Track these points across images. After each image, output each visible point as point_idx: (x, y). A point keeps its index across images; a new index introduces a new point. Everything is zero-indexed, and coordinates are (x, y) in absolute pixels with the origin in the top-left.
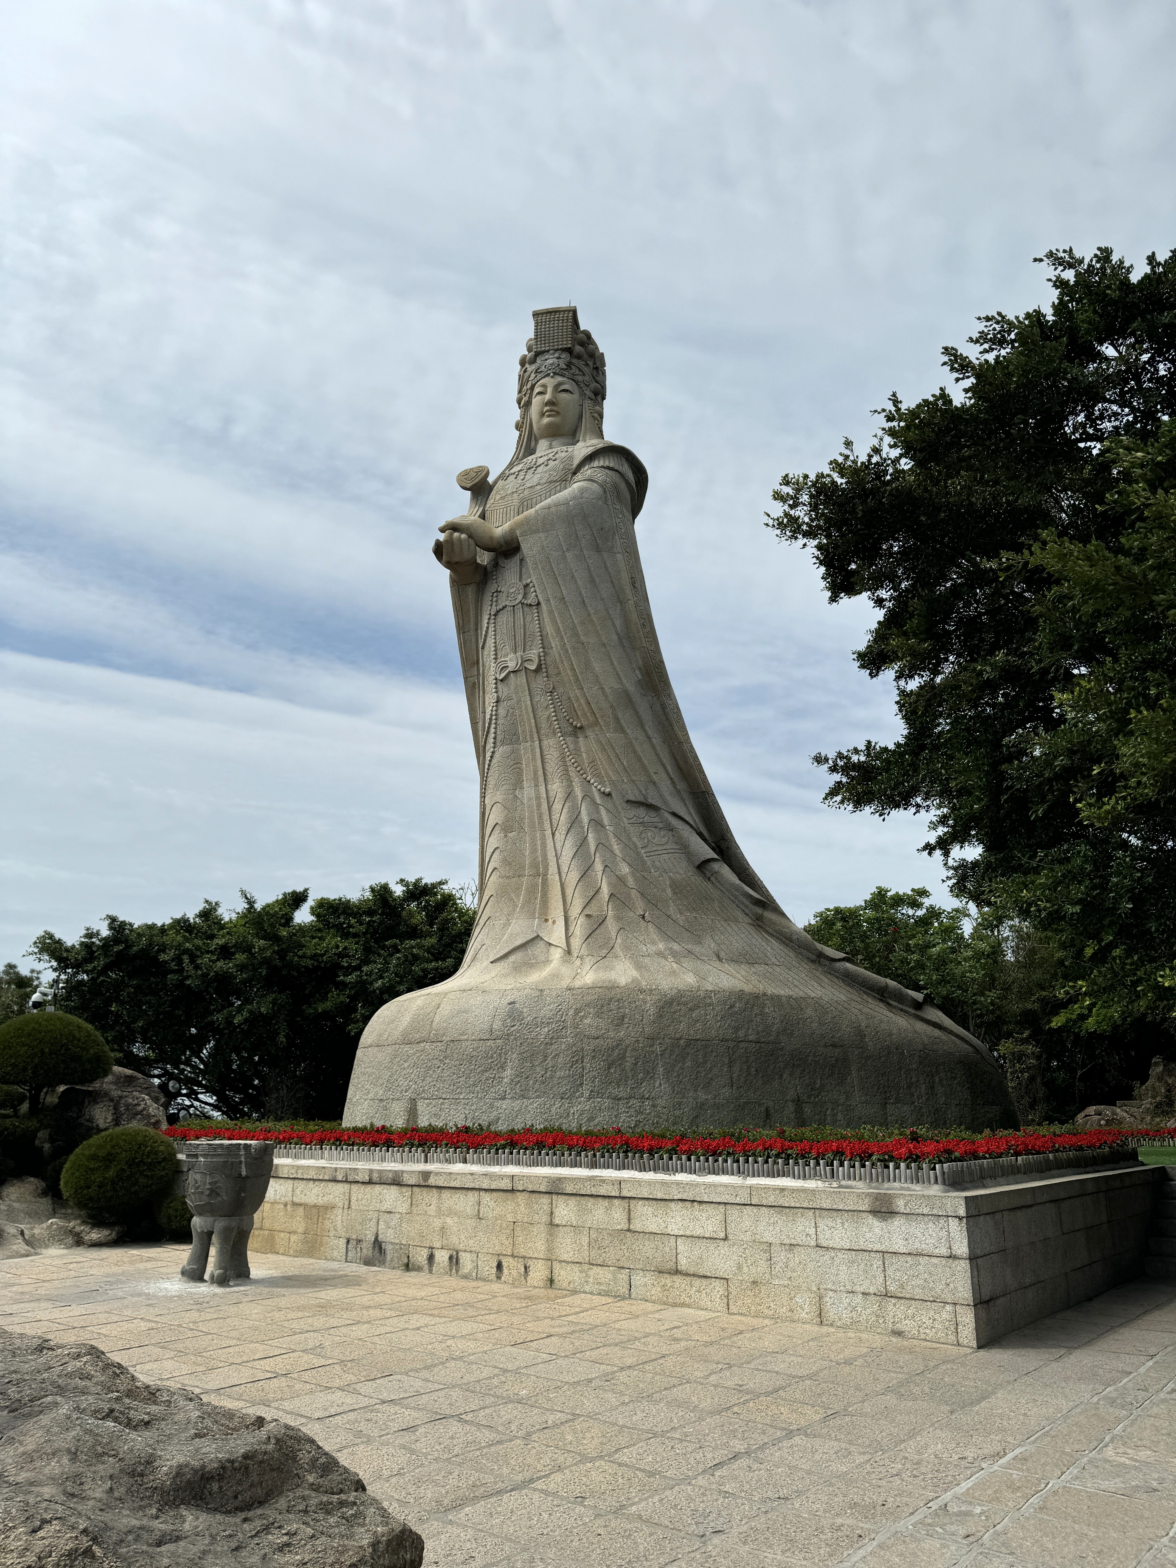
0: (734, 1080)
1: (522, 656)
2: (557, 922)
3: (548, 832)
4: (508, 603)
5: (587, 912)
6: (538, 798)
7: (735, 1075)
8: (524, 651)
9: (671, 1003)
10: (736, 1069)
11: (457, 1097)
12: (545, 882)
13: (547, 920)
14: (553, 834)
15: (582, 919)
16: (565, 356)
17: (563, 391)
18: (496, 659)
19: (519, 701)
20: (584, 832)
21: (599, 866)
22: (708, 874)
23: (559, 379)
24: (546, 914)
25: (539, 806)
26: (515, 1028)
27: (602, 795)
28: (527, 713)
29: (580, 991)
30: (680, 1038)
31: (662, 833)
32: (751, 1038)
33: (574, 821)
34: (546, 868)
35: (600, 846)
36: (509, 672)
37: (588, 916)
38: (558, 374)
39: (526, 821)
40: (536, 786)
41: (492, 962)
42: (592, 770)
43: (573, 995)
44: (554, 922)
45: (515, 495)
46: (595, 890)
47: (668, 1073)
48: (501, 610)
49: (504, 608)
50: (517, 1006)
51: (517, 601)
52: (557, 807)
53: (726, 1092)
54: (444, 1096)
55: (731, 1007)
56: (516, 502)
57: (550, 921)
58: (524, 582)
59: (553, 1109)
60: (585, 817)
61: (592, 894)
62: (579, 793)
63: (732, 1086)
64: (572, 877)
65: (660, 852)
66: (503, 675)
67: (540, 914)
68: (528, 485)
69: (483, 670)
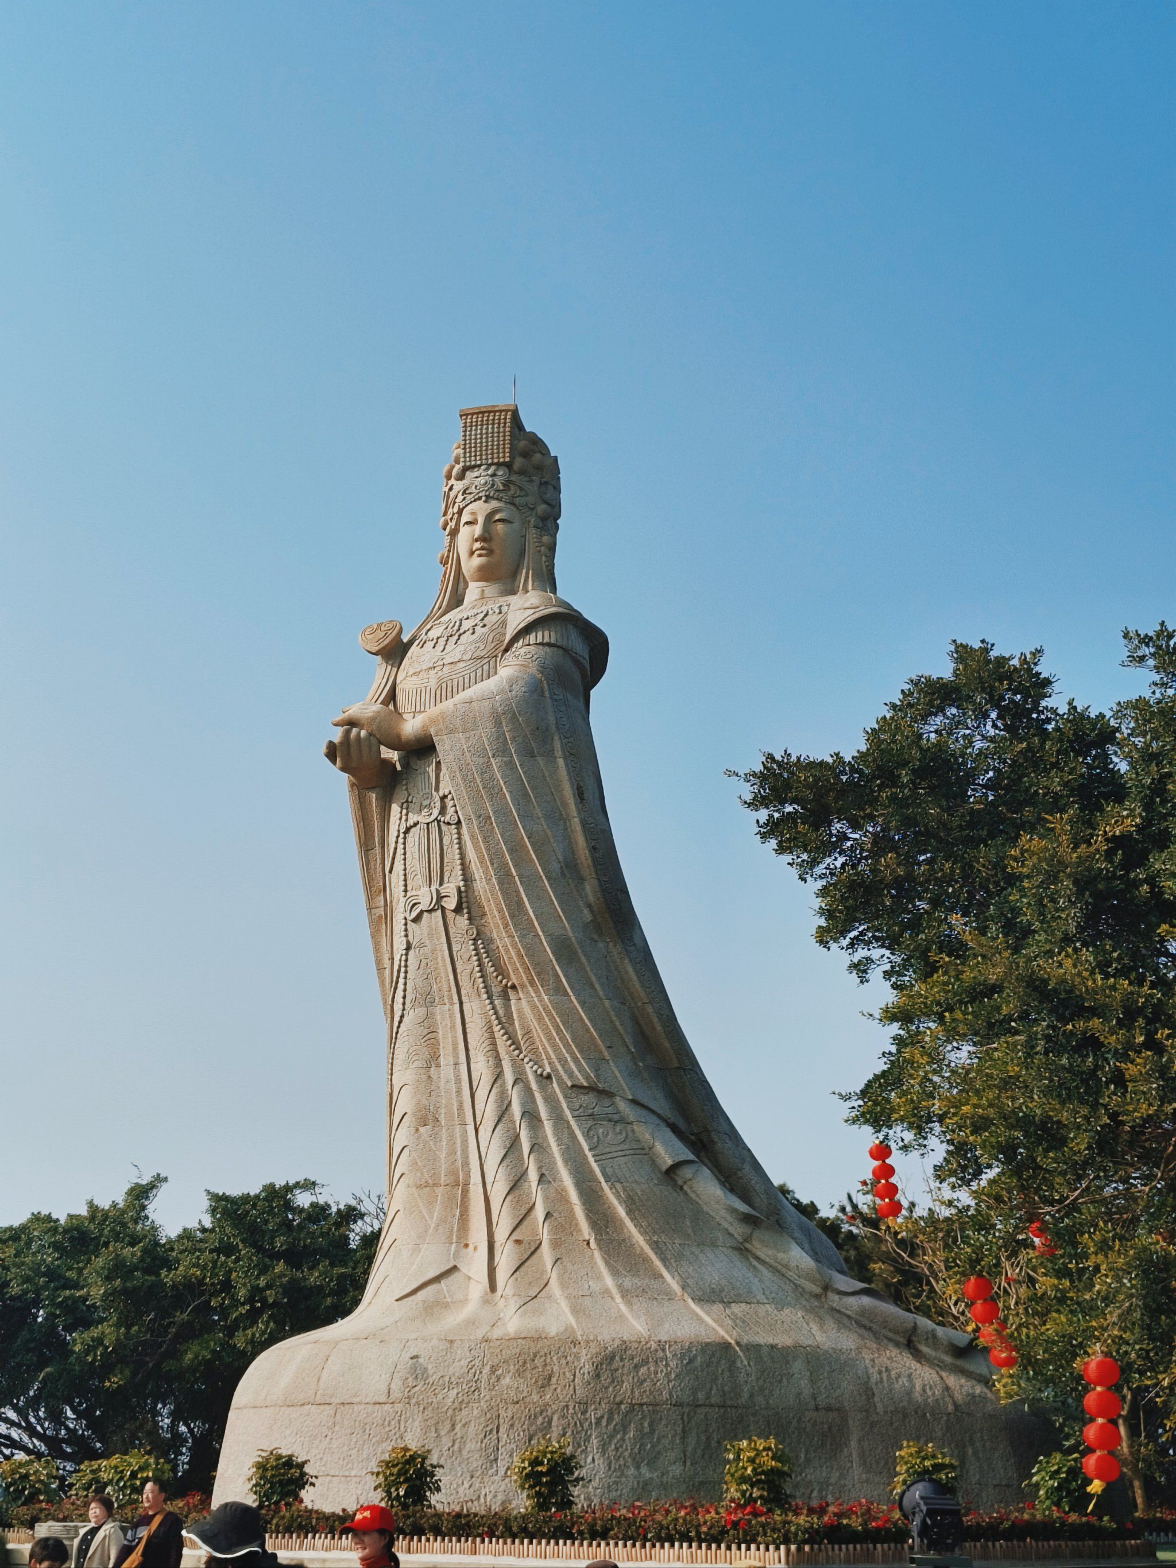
0: (688, 1454)
1: (438, 891)
2: (479, 1249)
3: (471, 1128)
4: (420, 818)
5: (514, 1237)
6: (458, 1081)
7: (690, 1448)
8: (441, 884)
9: (612, 1358)
10: (692, 1440)
11: (347, 1473)
12: (465, 1192)
13: (466, 1246)
14: (477, 1130)
15: (510, 1244)
16: (502, 472)
17: (499, 520)
18: (406, 891)
19: (433, 951)
20: (515, 1128)
21: (533, 1175)
22: (680, 1182)
23: (494, 504)
24: (466, 1237)
25: (459, 1092)
26: (417, 1389)
27: (540, 1078)
28: (445, 966)
29: (498, 1342)
30: (621, 1402)
31: (618, 1129)
32: (713, 1400)
33: (503, 1112)
34: (468, 1175)
35: (536, 1147)
36: (422, 912)
37: (518, 1242)
38: (493, 498)
39: (443, 1111)
40: (456, 1063)
41: (397, 1300)
42: (528, 1043)
43: (490, 1347)
44: (475, 1248)
45: (432, 672)
46: (528, 1206)
47: (604, 1447)
48: (411, 827)
49: (416, 824)
50: (421, 1360)
51: (433, 817)
52: (481, 1094)
53: (676, 1470)
54: (332, 1473)
55: (691, 1361)
56: (433, 684)
57: (471, 1247)
58: (441, 793)
59: (461, 1490)
60: (516, 1110)
61: (524, 1211)
62: (509, 1076)
63: (685, 1462)
64: (498, 1190)
65: (615, 1155)
66: (414, 914)
67: (459, 1238)
68: (447, 660)
69: (391, 902)
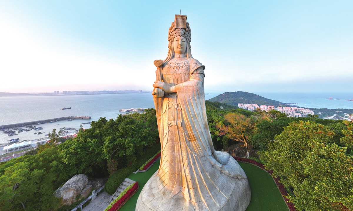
1: (176, 122)
12: (181, 176)
14: (183, 165)
16: (184, 30)
17: (183, 41)
19: (175, 133)
20: (191, 166)
23: (182, 37)
25: (180, 158)
28: (177, 135)
34: (182, 173)
35: (195, 169)
37: (194, 188)
39: (176, 160)
40: (179, 153)
41: (170, 198)
42: (193, 150)
44: (185, 188)
48: (170, 108)
52: (184, 159)
56: (174, 78)
58: (177, 103)
60: (191, 162)
61: (194, 181)
62: (190, 156)
64: (189, 177)
66: (170, 125)
67: (181, 185)
68: (177, 73)
